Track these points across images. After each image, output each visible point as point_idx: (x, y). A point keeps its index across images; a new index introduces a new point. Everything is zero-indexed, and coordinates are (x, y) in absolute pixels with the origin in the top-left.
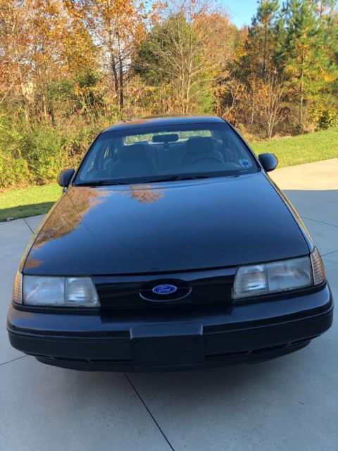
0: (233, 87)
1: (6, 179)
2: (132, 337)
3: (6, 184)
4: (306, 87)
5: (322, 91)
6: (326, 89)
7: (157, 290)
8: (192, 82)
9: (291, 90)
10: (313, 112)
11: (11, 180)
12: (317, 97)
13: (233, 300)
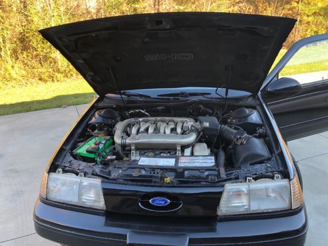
0: (244, 8)
1: (69, 71)
2: (128, 242)
3: (69, 75)
4: (302, 10)
5: (315, 13)
6: (319, 13)
7: (153, 201)
8: (212, 4)
9: (290, 12)
10: (307, 31)
11: (72, 73)
12: (310, 19)
13: (218, 215)
